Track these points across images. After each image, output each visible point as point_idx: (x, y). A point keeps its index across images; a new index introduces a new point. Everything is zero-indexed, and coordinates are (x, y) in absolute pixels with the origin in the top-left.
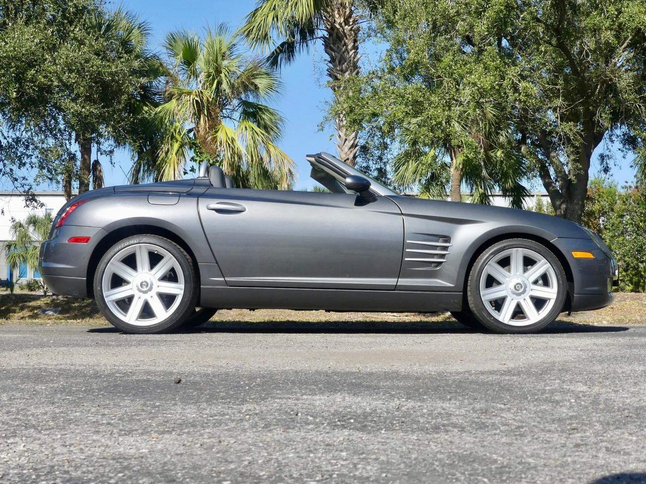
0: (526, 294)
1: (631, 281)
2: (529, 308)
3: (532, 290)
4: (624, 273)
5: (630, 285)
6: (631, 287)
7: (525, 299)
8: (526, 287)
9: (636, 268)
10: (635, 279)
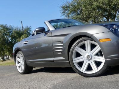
0: (92, 60)
2: (93, 66)
3: (94, 58)
7: (91, 62)
8: (92, 57)
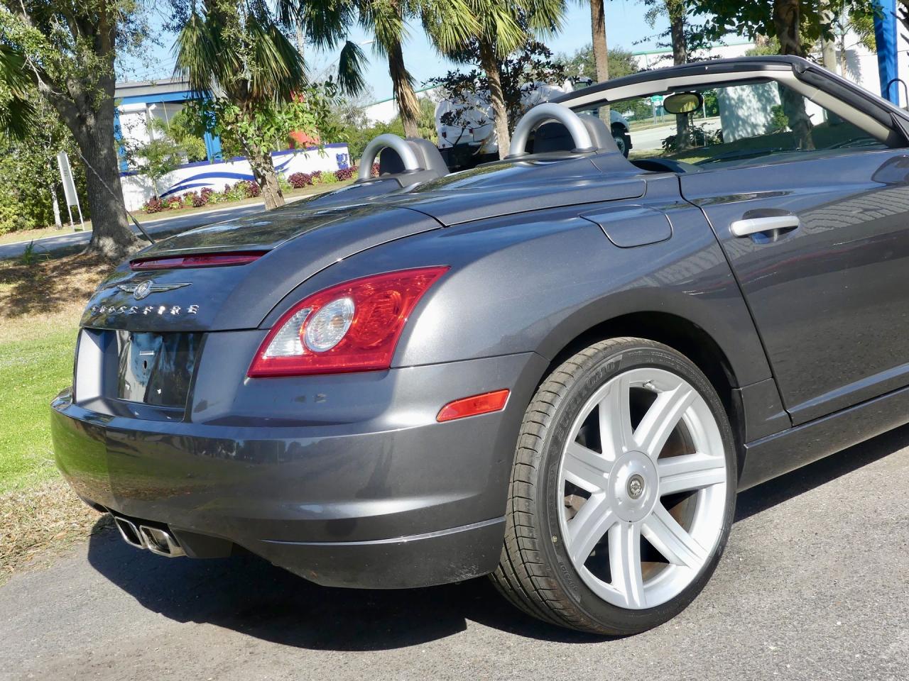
1: (32, 214)
4: (21, 205)
5: (31, 218)
6: (33, 222)
9: (35, 196)
10: (37, 211)
